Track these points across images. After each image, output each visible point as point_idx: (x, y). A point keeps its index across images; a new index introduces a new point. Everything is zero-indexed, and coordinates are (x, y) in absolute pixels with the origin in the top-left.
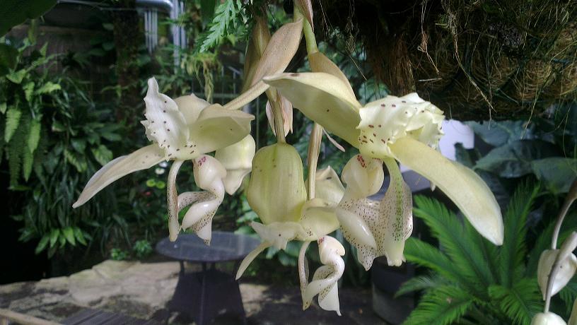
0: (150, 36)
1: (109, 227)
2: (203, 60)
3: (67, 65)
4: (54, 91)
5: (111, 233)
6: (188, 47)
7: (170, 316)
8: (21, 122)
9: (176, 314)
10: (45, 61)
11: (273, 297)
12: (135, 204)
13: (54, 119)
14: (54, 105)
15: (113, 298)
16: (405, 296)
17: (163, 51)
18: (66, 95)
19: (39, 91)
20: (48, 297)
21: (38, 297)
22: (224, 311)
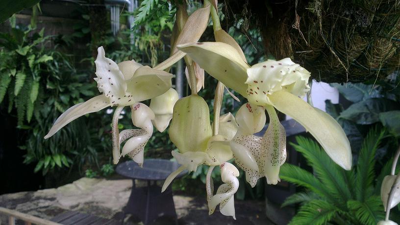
0: (114, 24)
1: (85, 155)
2: (150, 41)
3: (57, 43)
4: (49, 61)
5: (86, 159)
6: (140, 31)
7: (125, 217)
8: (26, 82)
9: (129, 216)
10: (42, 40)
11: (197, 206)
12: (103, 139)
13: (48, 81)
14: (48, 70)
15: (86, 203)
16: (289, 206)
17: (123, 34)
18: (56, 63)
19: (38, 61)
20: (42, 202)
21: (35, 202)
22: (162, 214)
